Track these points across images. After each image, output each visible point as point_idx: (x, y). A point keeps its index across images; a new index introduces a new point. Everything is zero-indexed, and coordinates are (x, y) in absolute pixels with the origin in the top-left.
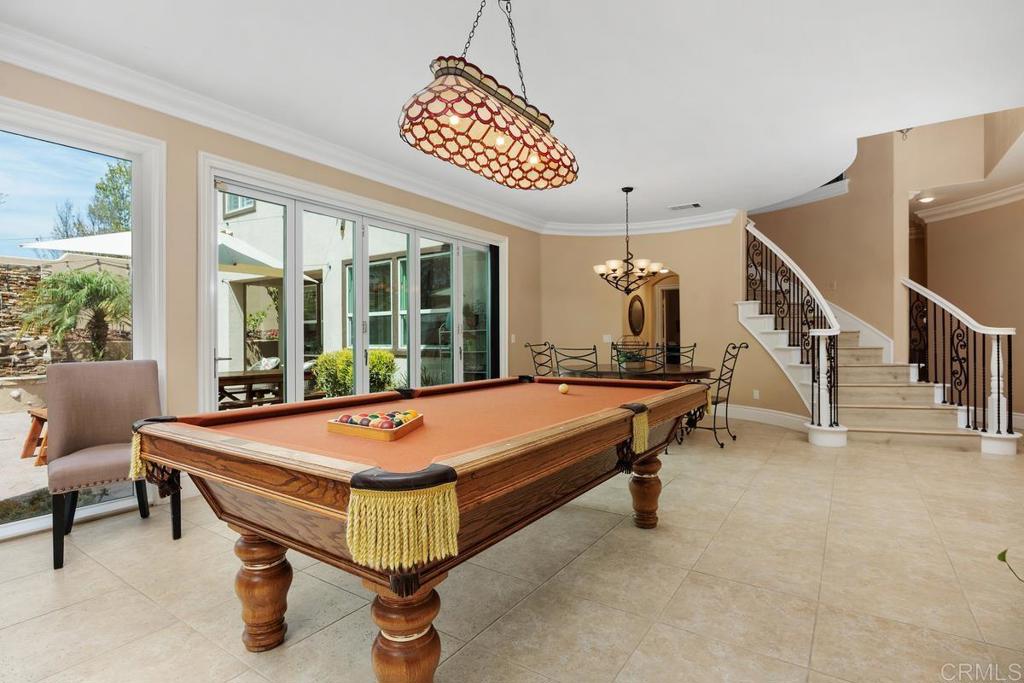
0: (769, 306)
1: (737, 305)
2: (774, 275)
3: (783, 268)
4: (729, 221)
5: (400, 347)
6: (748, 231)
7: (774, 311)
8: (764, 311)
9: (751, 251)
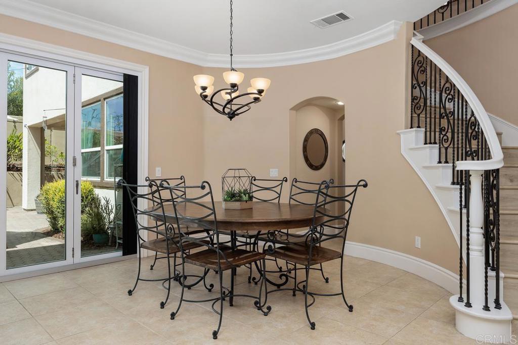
0: (433, 134)
1: (399, 134)
2: (438, 93)
3: (448, 85)
4: (392, 37)
5: (105, 180)
6: (413, 46)
7: (437, 141)
8: (428, 141)
9: (416, 68)
